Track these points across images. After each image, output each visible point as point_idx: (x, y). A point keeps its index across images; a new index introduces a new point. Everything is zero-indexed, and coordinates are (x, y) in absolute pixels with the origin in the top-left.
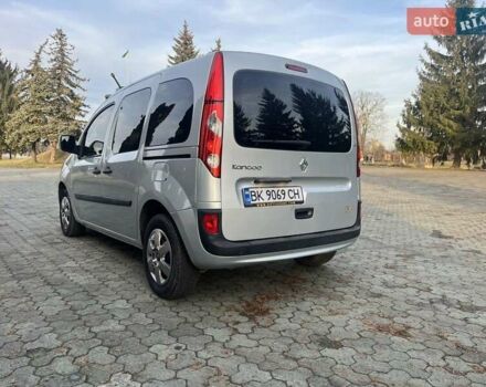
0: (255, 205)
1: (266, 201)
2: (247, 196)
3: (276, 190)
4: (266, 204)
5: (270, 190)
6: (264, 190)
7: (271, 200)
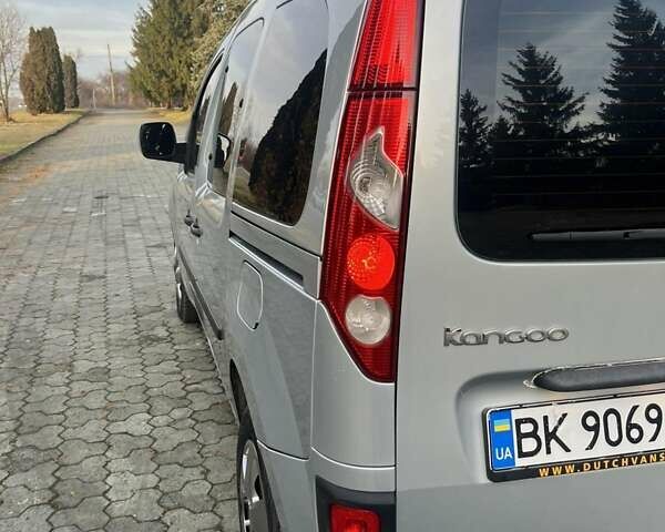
0: (531, 472)
1: (579, 453)
2: (503, 440)
3: (623, 406)
4: (579, 466)
5: (600, 408)
6: (576, 411)
7: (602, 450)
